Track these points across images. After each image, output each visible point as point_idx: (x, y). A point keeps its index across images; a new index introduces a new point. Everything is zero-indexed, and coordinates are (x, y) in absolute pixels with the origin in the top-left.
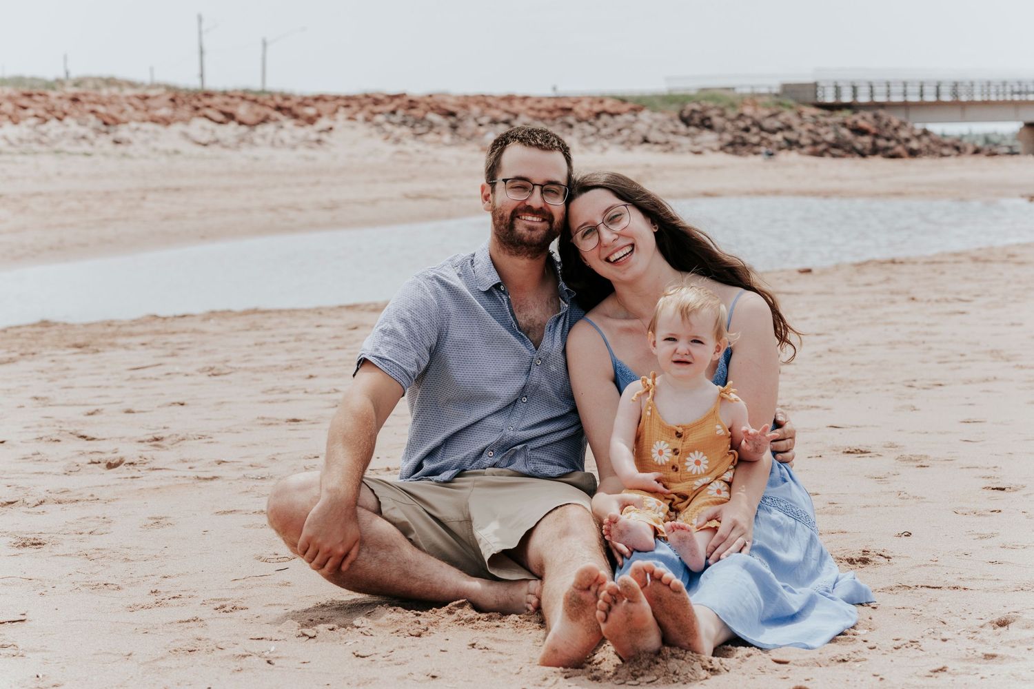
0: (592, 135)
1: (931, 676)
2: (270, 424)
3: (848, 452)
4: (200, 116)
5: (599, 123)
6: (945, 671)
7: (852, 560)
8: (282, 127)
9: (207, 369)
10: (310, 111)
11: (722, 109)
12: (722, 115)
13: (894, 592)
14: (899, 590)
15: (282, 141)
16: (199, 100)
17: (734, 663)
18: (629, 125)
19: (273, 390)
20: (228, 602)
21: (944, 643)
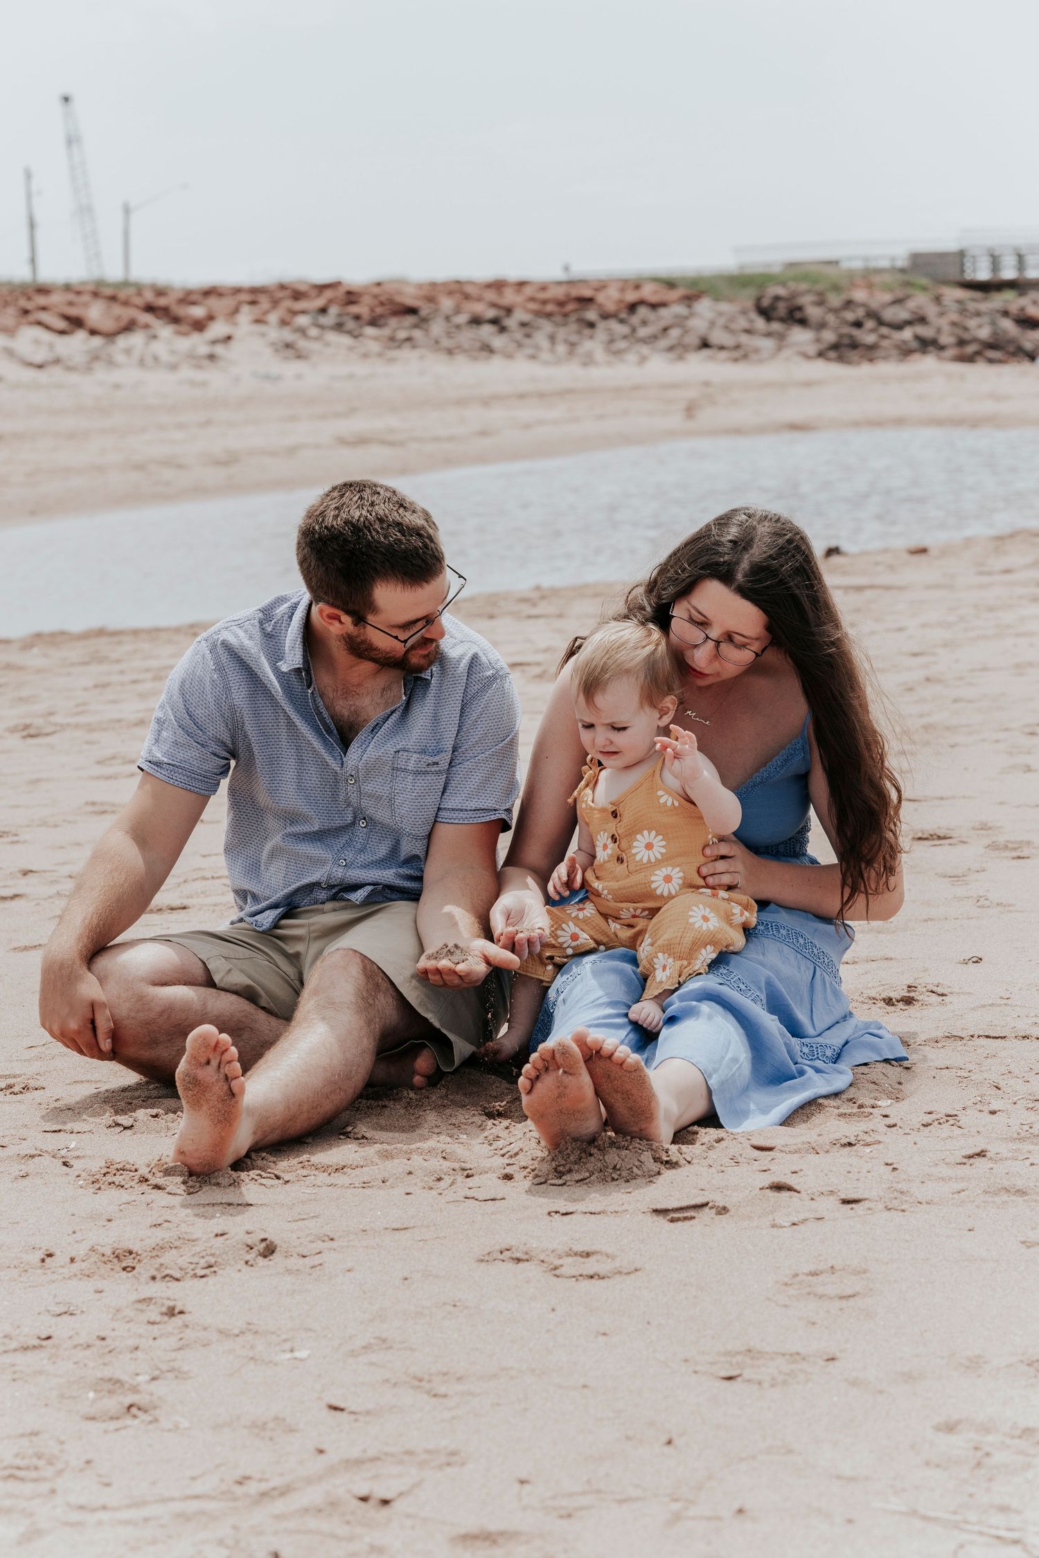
0: (625, 337)
1: (964, 1164)
2: (104, 812)
3: (920, 839)
4: (31, 323)
5: (635, 320)
6: (984, 1156)
7: (891, 999)
8: (155, 337)
9: (21, 727)
10: (198, 312)
11: (821, 294)
12: (820, 303)
13: (940, 1045)
14: (947, 1043)
15: (156, 359)
16: (29, 299)
17: (698, 1152)
18: (680, 322)
19: (114, 758)
20: (18, 1080)
21: (993, 1116)
